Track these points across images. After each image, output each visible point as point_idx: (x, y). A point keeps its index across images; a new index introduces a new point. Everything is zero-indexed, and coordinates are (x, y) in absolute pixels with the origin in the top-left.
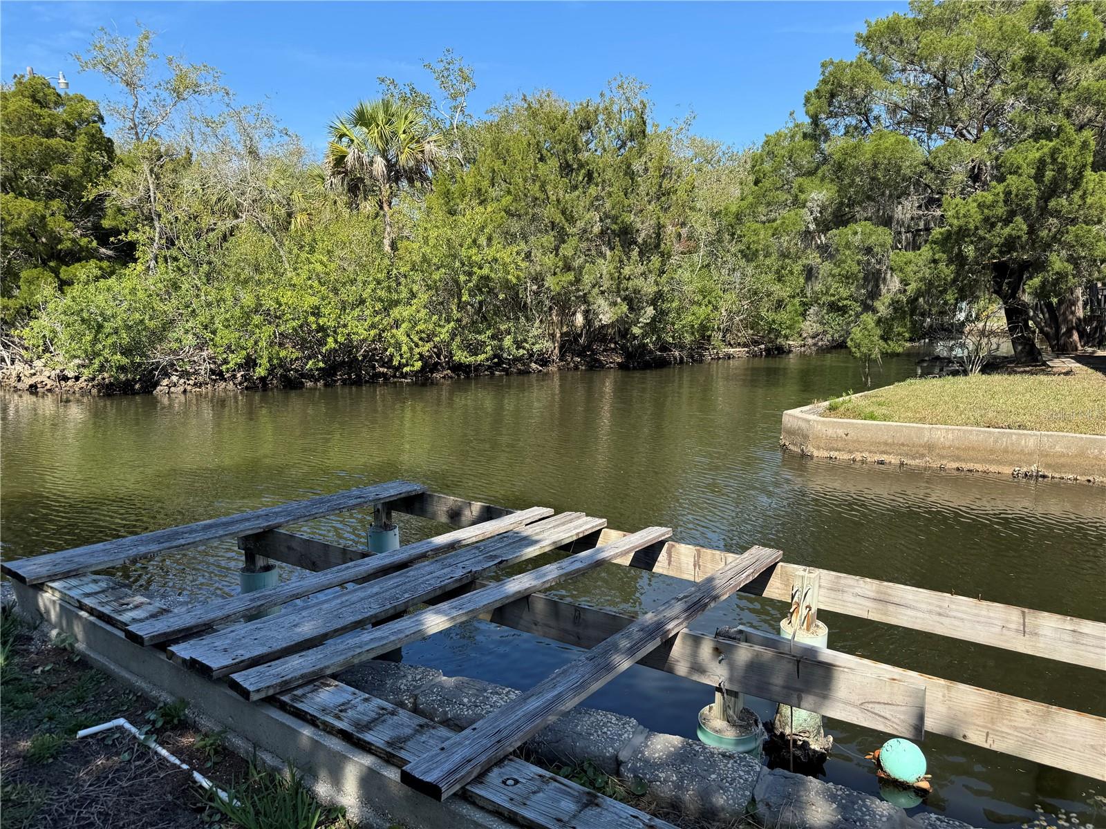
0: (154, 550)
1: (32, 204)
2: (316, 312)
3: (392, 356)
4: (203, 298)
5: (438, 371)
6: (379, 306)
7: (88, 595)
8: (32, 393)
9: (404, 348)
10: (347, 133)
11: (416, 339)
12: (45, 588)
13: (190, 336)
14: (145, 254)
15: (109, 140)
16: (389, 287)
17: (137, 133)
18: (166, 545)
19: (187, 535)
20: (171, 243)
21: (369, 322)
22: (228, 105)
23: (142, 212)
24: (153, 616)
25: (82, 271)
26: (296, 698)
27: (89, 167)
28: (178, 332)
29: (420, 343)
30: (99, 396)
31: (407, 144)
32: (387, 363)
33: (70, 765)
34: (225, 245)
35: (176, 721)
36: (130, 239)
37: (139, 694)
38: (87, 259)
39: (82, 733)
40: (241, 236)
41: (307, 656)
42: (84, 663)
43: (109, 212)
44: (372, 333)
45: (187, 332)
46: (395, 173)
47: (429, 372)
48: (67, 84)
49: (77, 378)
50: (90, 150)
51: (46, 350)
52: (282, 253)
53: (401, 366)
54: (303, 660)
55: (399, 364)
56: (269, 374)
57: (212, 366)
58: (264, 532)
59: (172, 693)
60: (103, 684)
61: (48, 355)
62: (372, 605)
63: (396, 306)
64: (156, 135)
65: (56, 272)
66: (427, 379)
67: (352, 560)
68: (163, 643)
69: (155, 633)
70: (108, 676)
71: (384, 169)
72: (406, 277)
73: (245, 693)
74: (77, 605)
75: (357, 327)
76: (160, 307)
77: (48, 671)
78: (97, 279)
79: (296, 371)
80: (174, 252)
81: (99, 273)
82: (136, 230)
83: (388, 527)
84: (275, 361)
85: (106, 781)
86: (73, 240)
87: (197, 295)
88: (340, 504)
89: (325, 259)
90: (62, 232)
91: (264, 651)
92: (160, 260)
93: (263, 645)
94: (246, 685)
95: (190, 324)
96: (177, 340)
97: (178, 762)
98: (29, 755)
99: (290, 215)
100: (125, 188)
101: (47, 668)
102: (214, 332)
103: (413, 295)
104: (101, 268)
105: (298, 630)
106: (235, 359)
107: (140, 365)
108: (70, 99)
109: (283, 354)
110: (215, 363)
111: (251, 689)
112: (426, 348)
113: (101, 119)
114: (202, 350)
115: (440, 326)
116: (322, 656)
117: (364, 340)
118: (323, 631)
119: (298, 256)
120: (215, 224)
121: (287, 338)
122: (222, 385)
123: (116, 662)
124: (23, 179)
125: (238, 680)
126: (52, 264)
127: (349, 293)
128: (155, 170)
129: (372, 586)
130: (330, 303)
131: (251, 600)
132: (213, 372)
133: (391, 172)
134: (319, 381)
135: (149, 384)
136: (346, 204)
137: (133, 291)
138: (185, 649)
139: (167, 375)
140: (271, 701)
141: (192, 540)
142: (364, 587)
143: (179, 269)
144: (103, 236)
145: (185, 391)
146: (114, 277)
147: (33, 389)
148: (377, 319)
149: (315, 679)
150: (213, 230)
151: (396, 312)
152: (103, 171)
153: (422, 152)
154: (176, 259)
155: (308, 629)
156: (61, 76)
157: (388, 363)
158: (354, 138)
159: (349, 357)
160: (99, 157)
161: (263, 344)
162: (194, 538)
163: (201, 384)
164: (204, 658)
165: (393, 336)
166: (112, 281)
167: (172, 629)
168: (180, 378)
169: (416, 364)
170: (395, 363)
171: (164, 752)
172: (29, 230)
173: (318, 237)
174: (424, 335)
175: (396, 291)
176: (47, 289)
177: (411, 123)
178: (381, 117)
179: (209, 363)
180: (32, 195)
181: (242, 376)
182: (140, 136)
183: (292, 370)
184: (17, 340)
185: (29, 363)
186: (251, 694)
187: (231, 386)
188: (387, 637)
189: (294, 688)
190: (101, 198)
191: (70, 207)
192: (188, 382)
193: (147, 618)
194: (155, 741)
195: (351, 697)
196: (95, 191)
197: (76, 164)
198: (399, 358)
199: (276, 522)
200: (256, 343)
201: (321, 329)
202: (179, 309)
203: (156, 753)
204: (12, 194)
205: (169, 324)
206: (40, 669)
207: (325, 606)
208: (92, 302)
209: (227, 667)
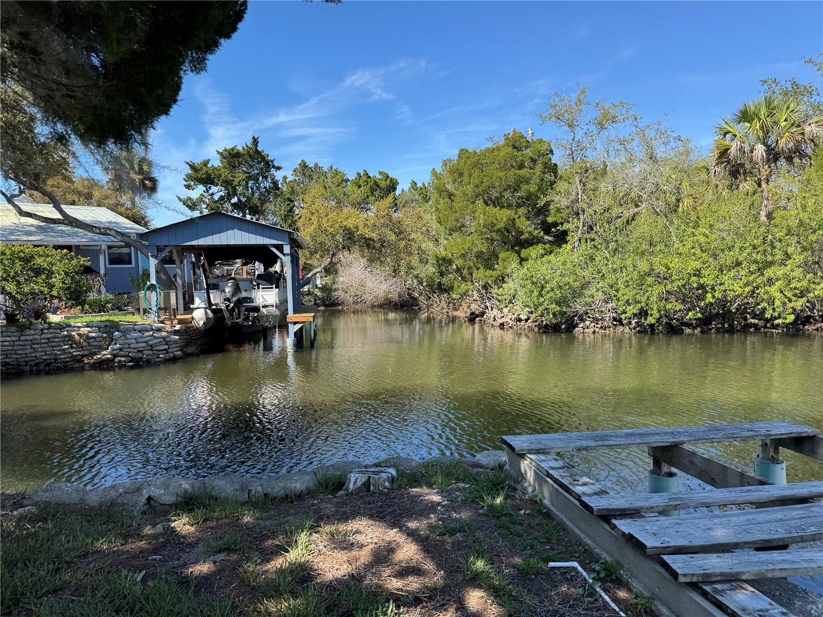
0: (593, 445)
1: (509, 212)
2: (698, 273)
3: (764, 309)
4: (611, 266)
5: (810, 323)
6: (754, 267)
7: (553, 468)
8: (501, 329)
9: (777, 303)
10: (731, 130)
11: (789, 295)
12: (526, 457)
13: (600, 293)
14: (573, 238)
15: (555, 165)
16: (765, 251)
17: (573, 157)
18: (600, 443)
19: (614, 438)
20: (591, 228)
21: (744, 280)
22: (636, 127)
23: (573, 210)
24: (596, 494)
25: (534, 252)
26: (715, 590)
27: (542, 184)
28: (591, 290)
29: (794, 299)
30: (539, 332)
31: (788, 129)
32: (758, 315)
33: (545, 584)
34: (629, 227)
35: (614, 577)
36: (564, 228)
37: (586, 548)
38: (537, 243)
39: (551, 564)
40: (640, 220)
41: (724, 558)
42: (548, 515)
43: (552, 212)
44: (747, 289)
45: (598, 290)
46: (773, 155)
47: (801, 324)
48: (533, 133)
49: (527, 320)
50: (544, 173)
51: (510, 302)
52: (671, 230)
53: (773, 318)
54: (719, 560)
55: (772, 316)
56: (657, 322)
57: (614, 315)
58: (671, 446)
59: (610, 555)
60: (562, 533)
61: (511, 305)
62: (779, 530)
63: (770, 266)
64: (585, 156)
65: (518, 253)
66: (798, 330)
67: (749, 485)
68: (607, 517)
69: (601, 507)
70: (565, 529)
71: (764, 153)
72: (780, 241)
73: (674, 574)
74: (546, 473)
75: (733, 285)
76: (581, 273)
77: (528, 514)
78: (542, 256)
79: (678, 320)
80: (592, 235)
81: (543, 252)
82: (568, 222)
83: (775, 461)
84: (662, 312)
85: (569, 605)
86: (530, 233)
87: (606, 264)
88: (733, 434)
89: (707, 232)
90: (524, 228)
91: (686, 544)
92: (583, 241)
93: (684, 538)
94: (674, 567)
95: (600, 285)
96: (590, 296)
97: (618, 610)
98: (521, 568)
99: (678, 200)
100: (563, 195)
101: (527, 512)
102: (617, 291)
103: (788, 256)
104: (545, 249)
105: (711, 533)
106: (632, 310)
107: (565, 313)
108: (534, 143)
109: (669, 306)
110: (616, 312)
111: (679, 571)
112: (799, 304)
113: (552, 152)
114: (607, 303)
115: (814, 283)
116: (737, 562)
117: (738, 296)
118: (734, 541)
119: (684, 231)
120: (622, 213)
121: (672, 294)
122: (621, 328)
123: (571, 520)
124: (504, 197)
125: (668, 562)
126: (516, 248)
127: (727, 258)
128: (583, 180)
129: (775, 512)
130: (710, 266)
131: (669, 499)
132: (615, 319)
133: (771, 154)
134: (696, 329)
135: (571, 326)
136: (728, 186)
137: (564, 263)
138: (624, 525)
139: (582, 320)
140: (694, 586)
141: (618, 443)
142: (768, 511)
143: (595, 246)
144: (547, 228)
145: (594, 332)
146: (553, 254)
147: (502, 326)
148: (751, 278)
149: (733, 580)
150: (620, 217)
151: (769, 273)
152: (550, 185)
153: (803, 134)
154: (593, 240)
155: (721, 535)
156: (530, 129)
157: (760, 316)
158: (737, 133)
159: (723, 309)
160: (549, 177)
161: (654, 299)
162: (619, 441)
163: (605, 327)
164: (639, 536)
165: (767, 292)
166: (551, 257)
167: (612, 507)
168: (591, 322)
169: (788, 317)
170: (768, 315)
171: (606, 597)
172: (506, 228)
173: (701, 215)
174: (797, 291)
175: (772, 254)
176: (514, 265)
177: (792, 111)
178: (763, 111)
179: (612, 312)
180: (509, 206)
181: (636, 322)
182: (575, 159)
183: (674, 319)
184: (495, 296)
185: (501, 310)
186: (680, 576)
187: (627, 330)
188: (799, 562)
189: (714, 582)
190: (547, 204)
191: (529, 211)
192: (596, 326)
193: (592, 495)
194: (600, 587)
195: (768, 607)
196: (545, 199)
197: (535, 184)
198: (771, 312)
199: (680, 440)
200: (648, 298)
201: (702, 287)
202: (593, 274)
203: (601, 596)
204: (498, 208)
205: (585, 285)
206: (523, 511)
207: (733, 519)
208: (539, 271)
209: (657, 548)
